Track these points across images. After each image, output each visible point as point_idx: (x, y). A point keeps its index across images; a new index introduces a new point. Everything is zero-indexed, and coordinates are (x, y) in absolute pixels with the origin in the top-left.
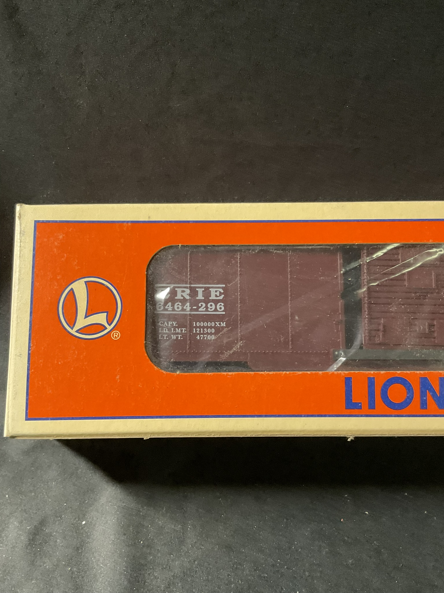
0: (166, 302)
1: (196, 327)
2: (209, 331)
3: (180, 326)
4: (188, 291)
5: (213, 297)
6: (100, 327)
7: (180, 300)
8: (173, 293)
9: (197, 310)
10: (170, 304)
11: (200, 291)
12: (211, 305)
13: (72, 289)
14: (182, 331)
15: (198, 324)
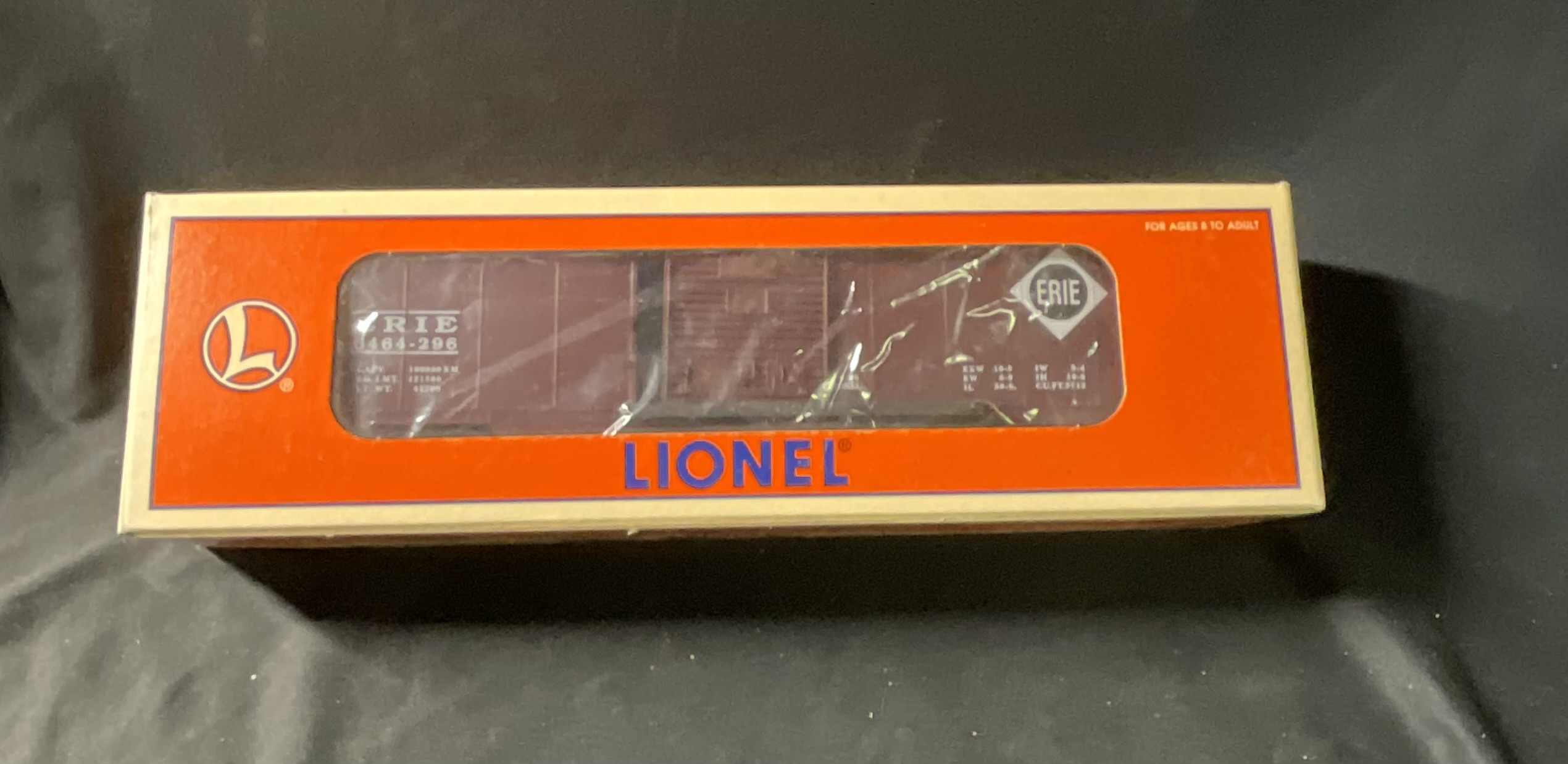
0: (369, 336)
1: (414, 374)
2: (433, 379)
3: (388, 372)
4: (403, 321)
5: (440, 329)
6: (264, 373)
7: (388, 335)
8: (379, 323)
9: (416, 348)
10: (374, 340)
11: (422, 322)
12: (437, 342)
13: (224, 321)
14: (391, 379)
15: (417, 369)
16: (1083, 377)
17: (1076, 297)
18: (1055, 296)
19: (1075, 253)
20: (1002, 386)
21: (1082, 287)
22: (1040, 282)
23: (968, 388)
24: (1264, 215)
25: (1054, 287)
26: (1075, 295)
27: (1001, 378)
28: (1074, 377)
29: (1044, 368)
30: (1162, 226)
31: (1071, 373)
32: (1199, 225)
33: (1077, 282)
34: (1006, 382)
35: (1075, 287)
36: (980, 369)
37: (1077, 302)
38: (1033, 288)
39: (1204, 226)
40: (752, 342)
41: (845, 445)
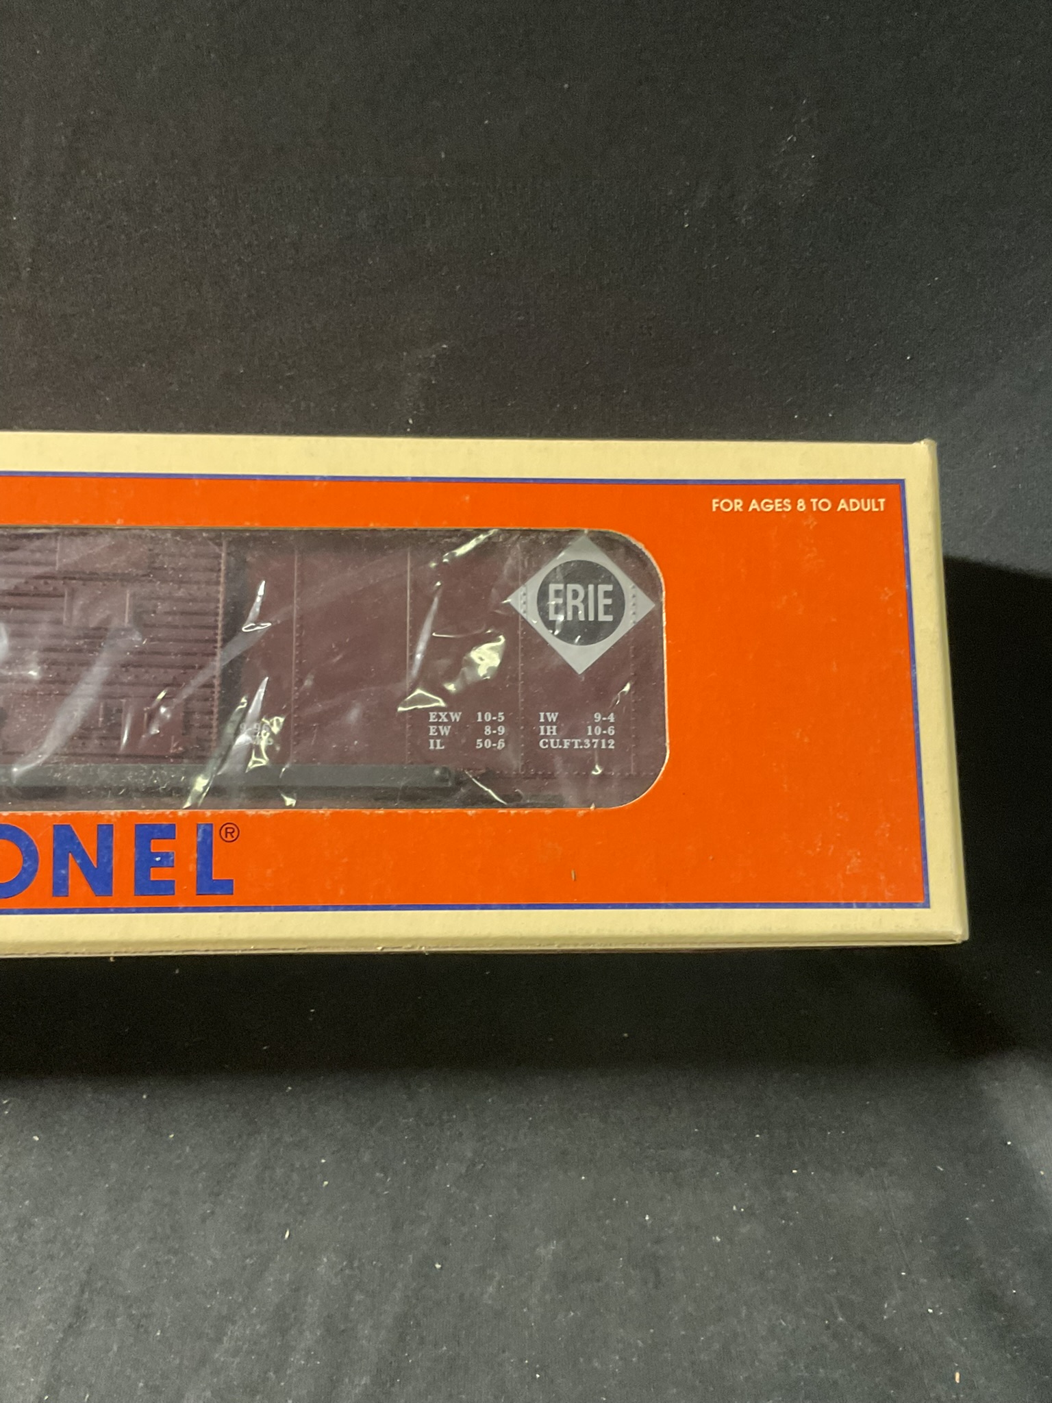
16: (611, 731)
17: (607, 610)
18: (575, 609)
19: (607, 543)
20: (488, 744)
21: (617, 596)
22: (553, 587)
23: (436, 745)
24: (895, 489)
25: (575, 594)
26: (606, 606)
27: (488, 730)
28: (598, 731)
29: (553, 717)
30: (738, 505)
31: (594, 725)
32: (794, 504)
33: (610, 588)
34: (495, 737)
35: (607, 595)
36: (456, 717)
37: (610, 618)
38: (543, 595)
39: (801, 504)
40: (99, 672)
41: (231, 830)
